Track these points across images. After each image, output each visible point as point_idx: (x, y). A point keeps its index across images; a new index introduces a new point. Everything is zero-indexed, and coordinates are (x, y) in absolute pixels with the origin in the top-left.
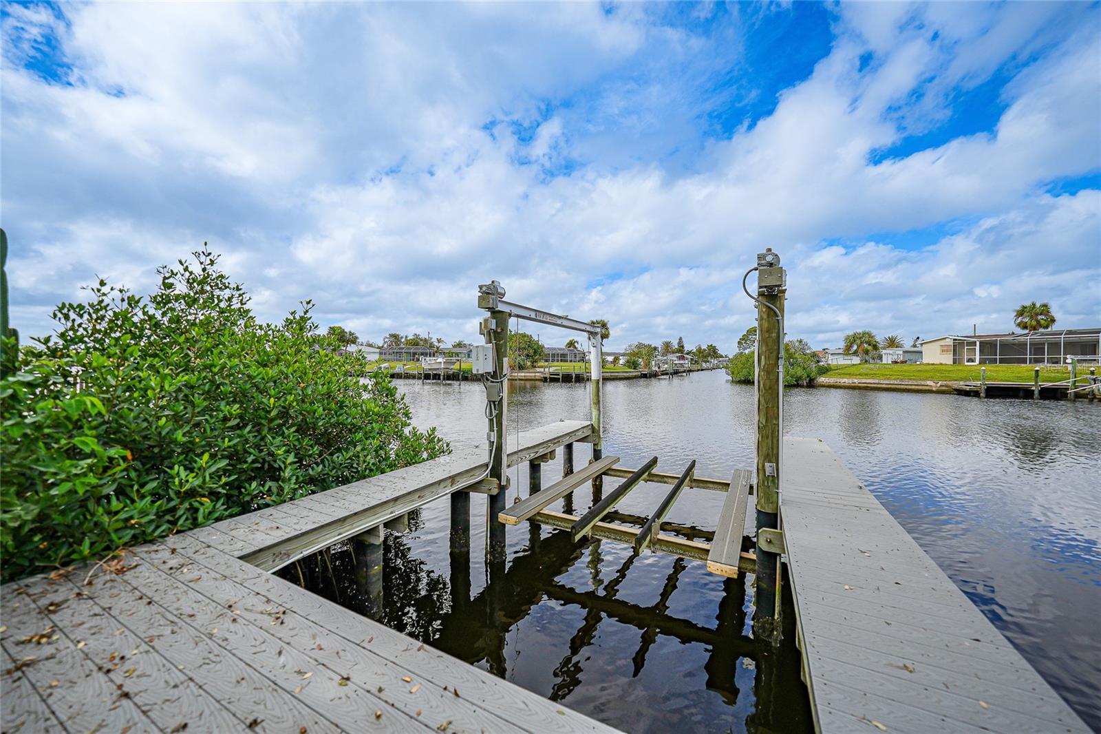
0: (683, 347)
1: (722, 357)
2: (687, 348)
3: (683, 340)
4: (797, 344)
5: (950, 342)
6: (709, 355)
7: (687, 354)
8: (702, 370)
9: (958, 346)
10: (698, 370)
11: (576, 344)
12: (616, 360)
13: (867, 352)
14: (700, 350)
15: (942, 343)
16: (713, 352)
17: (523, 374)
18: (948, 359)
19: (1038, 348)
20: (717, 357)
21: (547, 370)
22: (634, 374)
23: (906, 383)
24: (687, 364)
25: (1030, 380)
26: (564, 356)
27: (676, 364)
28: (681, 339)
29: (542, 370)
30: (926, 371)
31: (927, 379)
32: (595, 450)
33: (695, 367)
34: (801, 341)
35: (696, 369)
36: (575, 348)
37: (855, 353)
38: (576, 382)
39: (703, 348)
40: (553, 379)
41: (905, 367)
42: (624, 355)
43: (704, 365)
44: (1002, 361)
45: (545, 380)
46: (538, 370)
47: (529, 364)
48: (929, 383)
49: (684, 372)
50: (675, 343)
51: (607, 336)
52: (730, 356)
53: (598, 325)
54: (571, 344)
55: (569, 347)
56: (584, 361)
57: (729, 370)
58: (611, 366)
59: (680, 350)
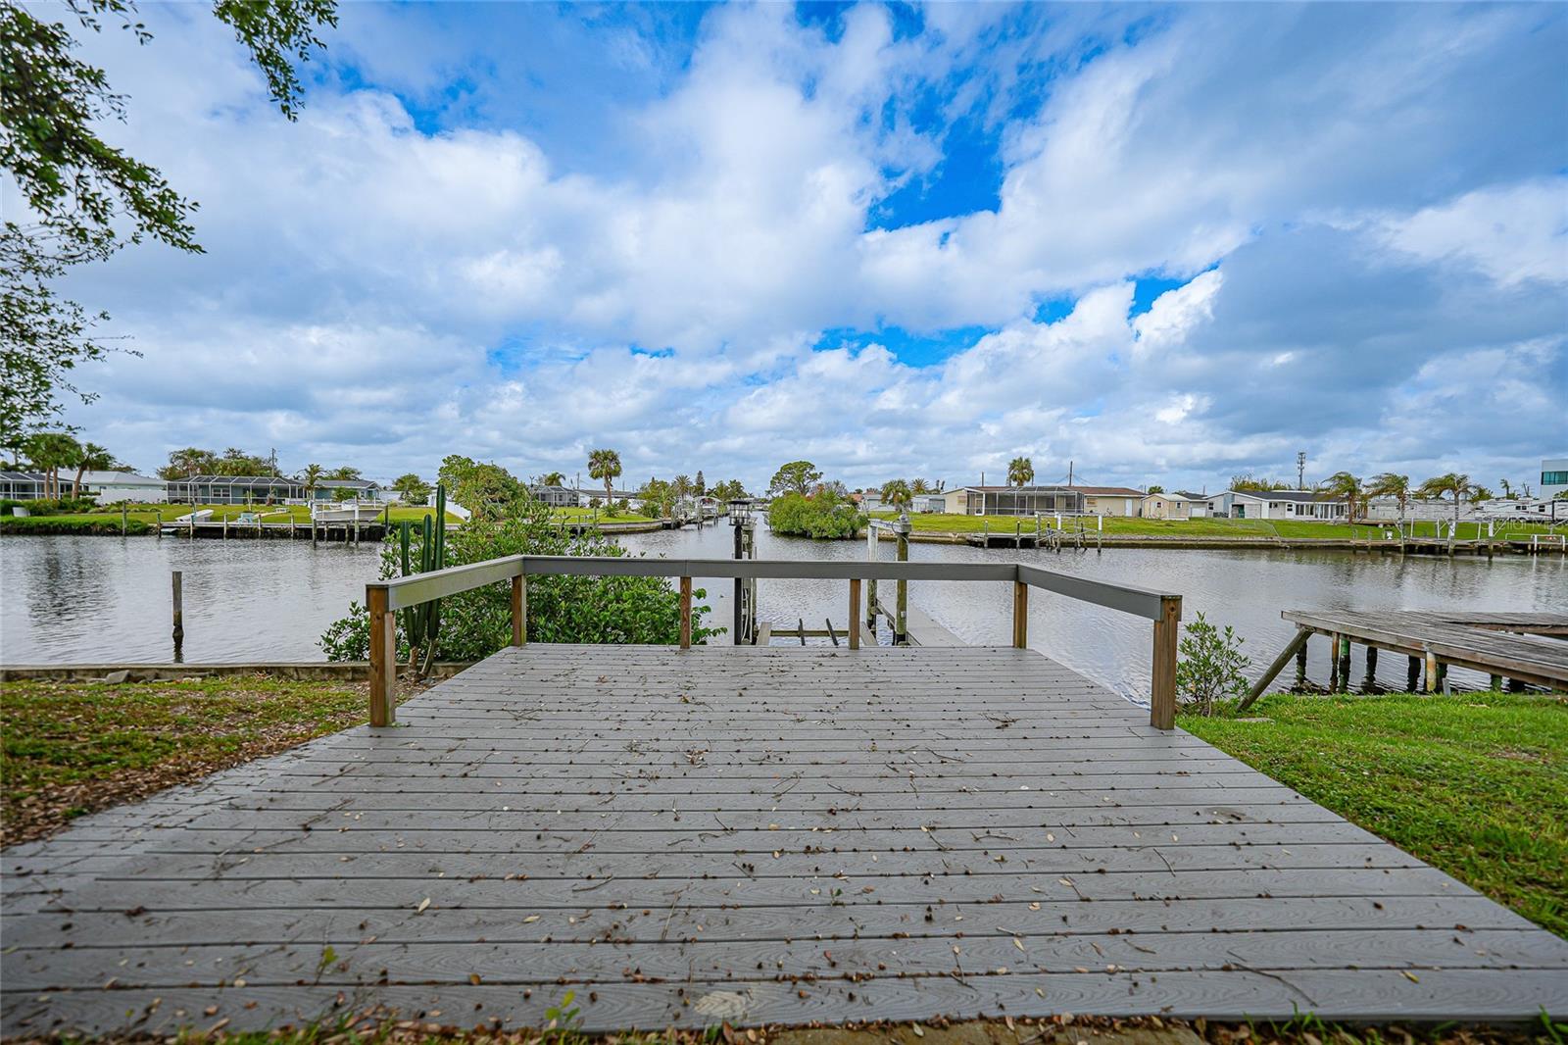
0: (703, 484)
1: (747, 495)
2: (710, 484)
3: (703, 474)
4: (834, 486)
5: (964, 493)
6: (733, 494)
9: (971, 496)
11: (561, 480)
12: (625, 504)
13: (901, 502)
14: (722, 489)
15: (959, 494)
16: (737, 490)
18: (962, 509)
19: (1022, 501)
22: (656, 525)
23: (936, 535)
24: (715, 510)
25: (1012, 531)
26: (544, 497)
27: (702, 510)
28: (700, 473)
30: (947, 522)
31: (948, 531)
34: (837, 484)
36: (560, 484)
37: (891, 502)
39: (725, 485)
41: (932, 518)
42: (635, 496)
44: (1000, 512)
48: (951, 535)
50: (693, 480)
51: (617, 474)
52: (756, 497)
53: (606, 458)
54: (554, 480)
55: (551, 484)
56: (577, 505)
57: (766, 516)
58: (622, 512)
59: (699, 490)
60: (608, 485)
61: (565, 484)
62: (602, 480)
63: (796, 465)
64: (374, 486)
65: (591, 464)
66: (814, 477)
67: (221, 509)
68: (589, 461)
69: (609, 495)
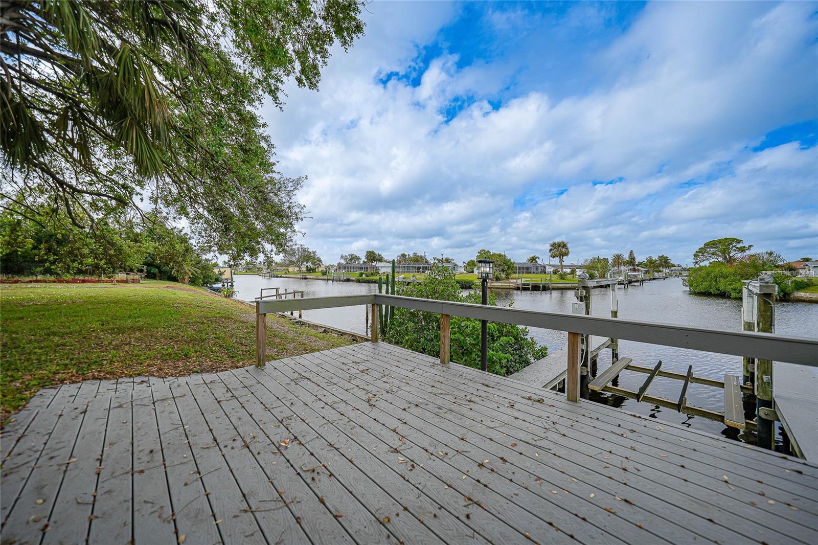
0: (634, 259)
1: (674, 266)
2: (639, 259)
3: (634, 252)
4: (766, 256)
6: (661, 265)
7: (638, 265)
8: (654, 279)
10: (650, 280)
11: (537, 259)
12: (573, 272)
14: (651, 261)
16: (665, 262)
17: (500, 284)
20: (668, 267)
21: (519, 281)
24: (641, 275)
26: (527, 268)
27: (630, 276)
28: (631, 252)
29: (515, 281)
32: (613, 353)
33: (648, 276)
34: (771, 254)
35: (648, 278)
36: (537, 262)
38: (543, 290)
39: (654, 259)
40: (525, 289)
42: (580, 267)
43: (656, 274)
45: (518, 289)
46: (512, 281)
47: (504, 276)
49: (637, 281)
50: (626, 257)
51: (567, 254)
52: (684, 266)
53: (559, 246)
54: (533, 259)
55: (532, 262)
56: (545, 273)
57: (684, 280)
58: (570, 277)
59: (631, 262)
60: (561, 261)
61: (539, 262)
62: (557, 259)
63: (720, 242)
64: (456, 265)
65: (551, 250)
66: (742, 250)
67: (407, 275)
68: (550, 248)
69: (562, 267)
